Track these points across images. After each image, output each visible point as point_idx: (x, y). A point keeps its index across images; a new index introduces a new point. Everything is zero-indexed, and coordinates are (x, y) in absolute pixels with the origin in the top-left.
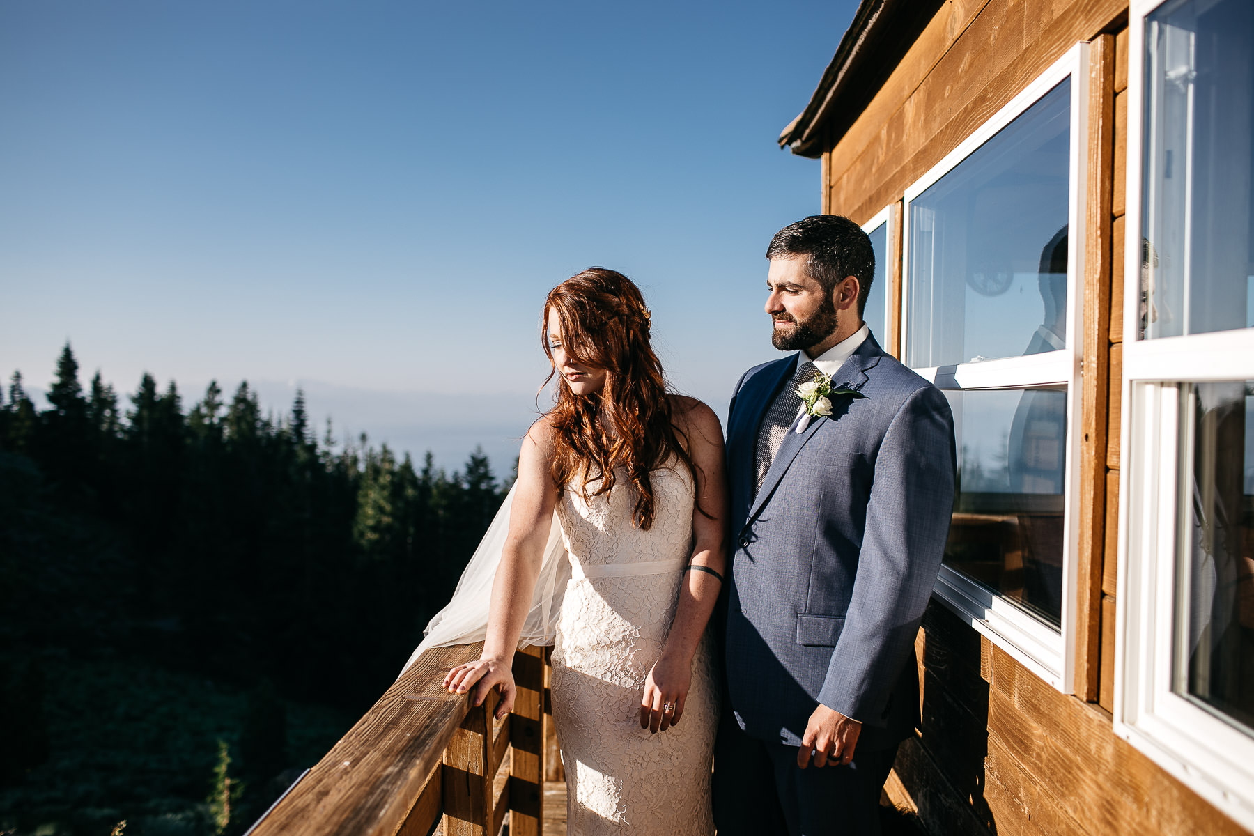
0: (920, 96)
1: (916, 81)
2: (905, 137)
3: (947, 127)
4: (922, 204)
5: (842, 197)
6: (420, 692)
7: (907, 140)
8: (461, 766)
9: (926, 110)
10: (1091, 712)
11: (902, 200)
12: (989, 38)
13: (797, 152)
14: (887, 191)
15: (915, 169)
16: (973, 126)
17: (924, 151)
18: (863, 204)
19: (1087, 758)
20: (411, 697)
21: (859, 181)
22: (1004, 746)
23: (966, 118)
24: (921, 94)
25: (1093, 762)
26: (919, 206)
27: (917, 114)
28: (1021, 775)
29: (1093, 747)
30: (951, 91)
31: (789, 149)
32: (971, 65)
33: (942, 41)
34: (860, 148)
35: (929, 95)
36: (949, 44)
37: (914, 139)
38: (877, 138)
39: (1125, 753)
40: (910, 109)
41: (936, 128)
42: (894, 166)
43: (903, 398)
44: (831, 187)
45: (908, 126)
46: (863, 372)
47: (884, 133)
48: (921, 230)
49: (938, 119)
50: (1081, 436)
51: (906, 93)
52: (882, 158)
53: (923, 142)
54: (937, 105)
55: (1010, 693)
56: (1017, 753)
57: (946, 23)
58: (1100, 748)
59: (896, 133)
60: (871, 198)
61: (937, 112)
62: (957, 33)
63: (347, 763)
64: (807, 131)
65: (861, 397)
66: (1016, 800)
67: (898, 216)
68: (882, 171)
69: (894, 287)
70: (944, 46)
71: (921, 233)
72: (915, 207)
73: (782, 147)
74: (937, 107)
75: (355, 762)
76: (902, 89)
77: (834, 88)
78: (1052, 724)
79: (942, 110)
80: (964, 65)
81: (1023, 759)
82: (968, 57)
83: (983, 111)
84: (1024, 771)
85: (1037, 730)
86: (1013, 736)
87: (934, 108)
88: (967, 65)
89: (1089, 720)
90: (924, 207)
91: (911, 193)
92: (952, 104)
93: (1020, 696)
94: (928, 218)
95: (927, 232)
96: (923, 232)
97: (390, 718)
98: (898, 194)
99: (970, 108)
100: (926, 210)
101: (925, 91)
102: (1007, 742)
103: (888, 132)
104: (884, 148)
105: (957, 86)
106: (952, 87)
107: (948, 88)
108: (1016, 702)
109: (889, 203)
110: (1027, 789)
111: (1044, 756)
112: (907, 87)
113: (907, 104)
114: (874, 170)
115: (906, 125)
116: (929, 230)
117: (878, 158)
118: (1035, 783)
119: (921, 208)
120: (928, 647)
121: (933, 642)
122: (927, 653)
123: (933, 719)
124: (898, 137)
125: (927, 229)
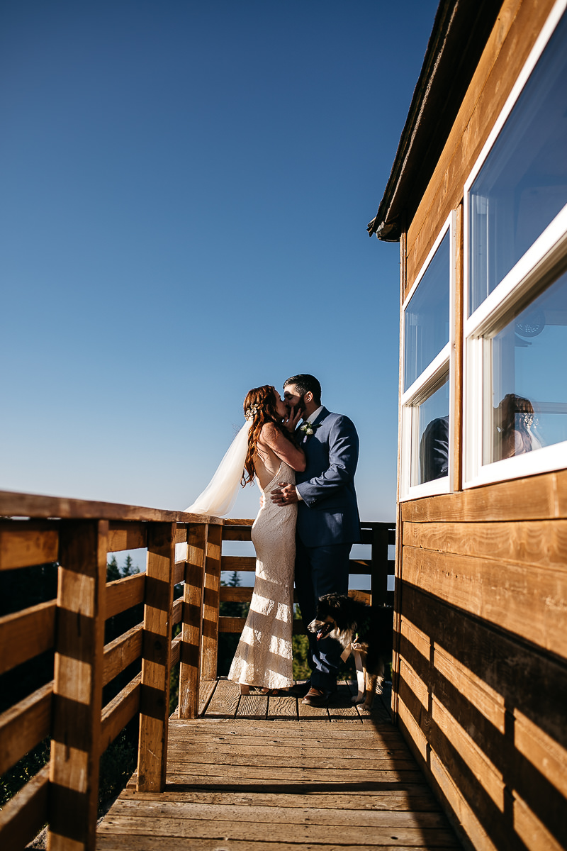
2: (463, 160)
8: (74, 608)
9: (480, 121)
11: (462, 202)
13: (381, 236)
17: (479, 144)
24: (476, 114)
30: (501, 82)
32: (517, 43)
33: (492, 58)
35: (482, 108)
36: (498, 53)
37: (471, 149)
38: (441, 185)
40: (467, 137)
44: (407, 258)
47: (447, 175)
51: (464, 128)
59: (456, 164)
60: (437, 227)
61: (490, 111)
62: (505, 36)
67: (459, 216)
68: (445, 203)
69: (456, 273)
70: (494, 59)
71: (478, 217)
72: (473, 195)
73: (371, 235)
74: (489, 108)
80: (511, 51)
82: (514, 43)
88: (514, 48)
94: (484, 204)
95: (483, 215)
96: (479, 215)
98: (458, 200)
100: (481, 196)
103: (450, 171)
104: (447, 185)
106: (501, 79)
107: (498, 83)
112: (464, 123)
114: (439, 210)
115: (464, 150)
116: (484, 213)
117: (442, 197)
119: (477, 197)
120: (493, 538)
121: (497, 531)
122: (492, 544)
123: (498, 597)
124: (459, 164)
125: (482, 213)
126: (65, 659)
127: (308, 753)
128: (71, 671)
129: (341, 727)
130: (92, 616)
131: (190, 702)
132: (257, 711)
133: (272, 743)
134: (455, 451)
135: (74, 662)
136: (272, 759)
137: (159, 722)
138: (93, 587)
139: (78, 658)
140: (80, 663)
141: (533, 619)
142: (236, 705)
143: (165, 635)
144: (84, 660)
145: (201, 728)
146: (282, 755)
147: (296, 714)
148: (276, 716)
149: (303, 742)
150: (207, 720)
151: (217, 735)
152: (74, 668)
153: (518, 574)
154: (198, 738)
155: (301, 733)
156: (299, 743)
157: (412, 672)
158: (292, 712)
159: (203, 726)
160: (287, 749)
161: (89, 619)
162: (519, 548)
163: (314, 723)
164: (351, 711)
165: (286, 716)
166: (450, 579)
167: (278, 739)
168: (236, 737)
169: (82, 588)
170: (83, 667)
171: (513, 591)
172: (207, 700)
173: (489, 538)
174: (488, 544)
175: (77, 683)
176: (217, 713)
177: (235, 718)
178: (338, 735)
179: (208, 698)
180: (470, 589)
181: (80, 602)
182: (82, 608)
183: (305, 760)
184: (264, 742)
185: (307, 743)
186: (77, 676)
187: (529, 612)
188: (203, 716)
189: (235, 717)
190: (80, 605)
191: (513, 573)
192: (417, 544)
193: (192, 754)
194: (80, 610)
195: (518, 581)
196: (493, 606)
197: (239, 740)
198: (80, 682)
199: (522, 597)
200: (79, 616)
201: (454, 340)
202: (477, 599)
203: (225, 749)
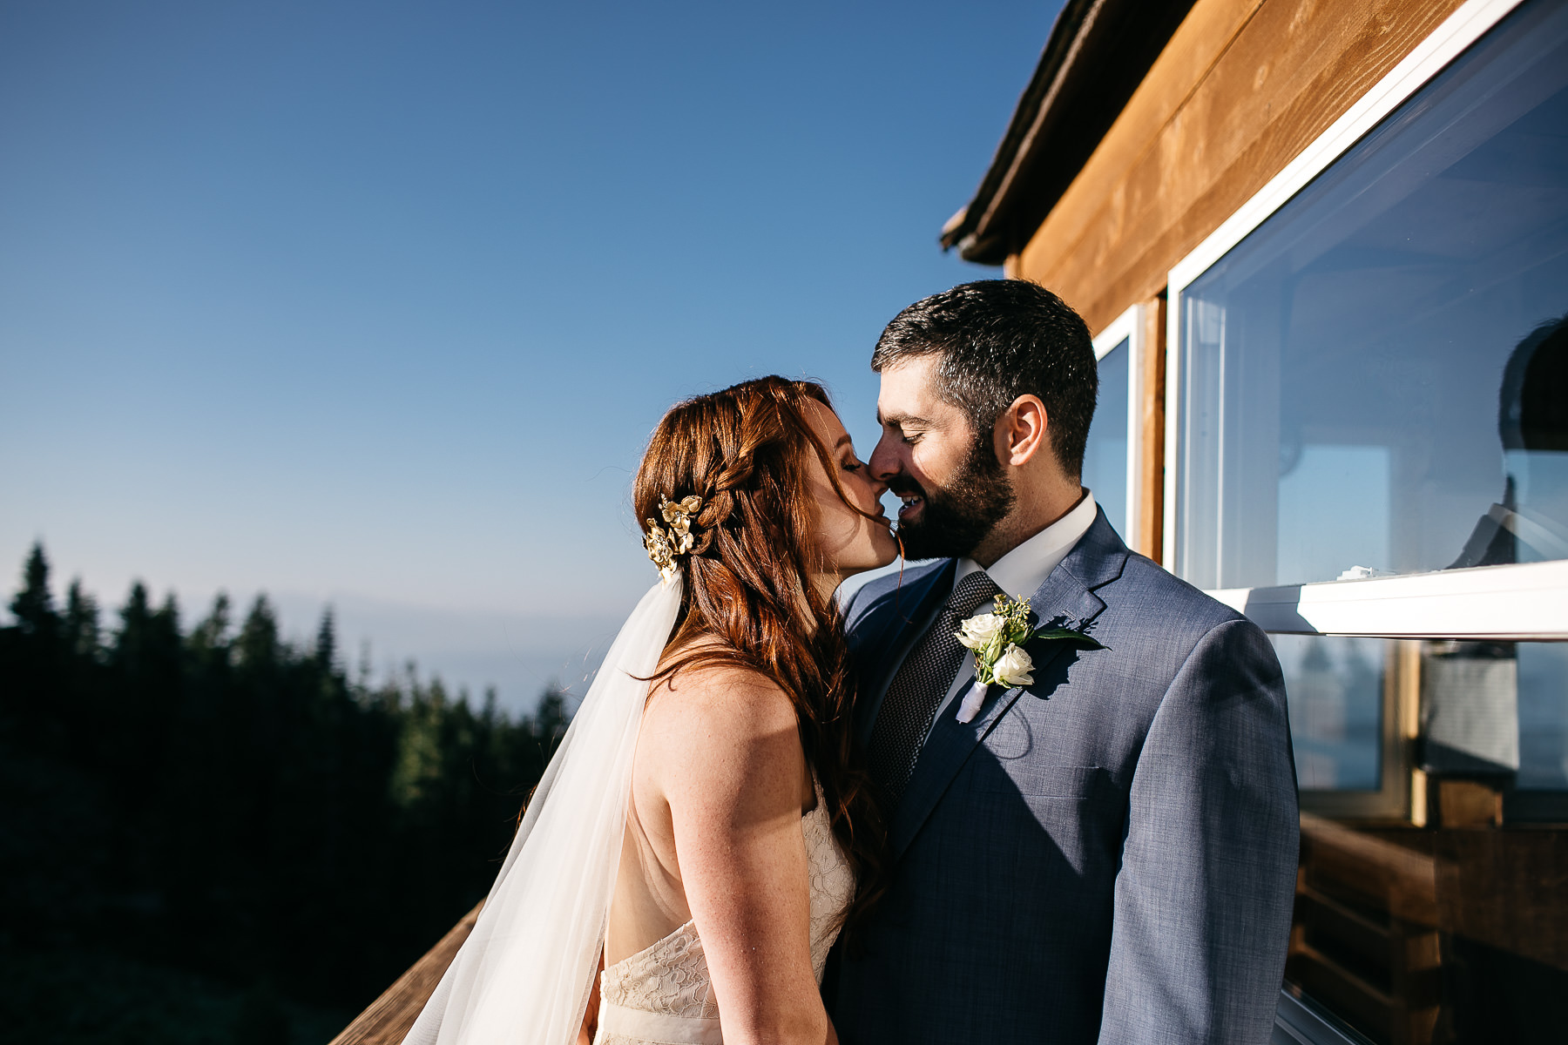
0: (1199, 105)
2: (1162, 191)
3: (1267, 132)
4: (1203, 293)
7: (1167, 192)
9: (1209, 128)
11: (1163, 295)
13: (968, 256)
14: (1126, 288)
15: (1189, 234)
16: (1338, 106)
23: (1317, 99)
26: (1196, 297)
27: (1189, 142)
30: (1270, 73)
31: (956, 253)
34: (1072, 236)
40: (1173, 141)
41: (1233, 150)
42: (1141, 243)
43: (1190, 643)
45: (1169, 169)
46: (1091, 590)
47: (1118, 198)
49: (1240, 134)
51: (1164, 115)
52: (1115, 238)
53: (1203, 184)
54: (1237, 109)
59: (1143, 191)
61: (1236, 122)
64: (986, 218)
65: (1093, 646)
67: (1152, 325)
68: (1113, 258)
71: (1200, 348)
74: (1236, 114)
76: (1157, 112)
77: (1033, 131)
79: (1248, 114)
87: (1228, 118)
90: (1206, 300)
91: (1180, 275)
95: (1213, 345)
96: (1205, 345)
98: (1152, 285)
99: (1327, 76)
103: (1129, 196)
105: (1286, 60)
106: (1272, 65)
107: (1263, 70)
109: (1136, 302)
113: (1167, 134)
114: (1099, 261)
115: (1165, 168)
116: (1215, 342)
119: (1202, 302)
124: (1149, 194)
125: (1211, 340)
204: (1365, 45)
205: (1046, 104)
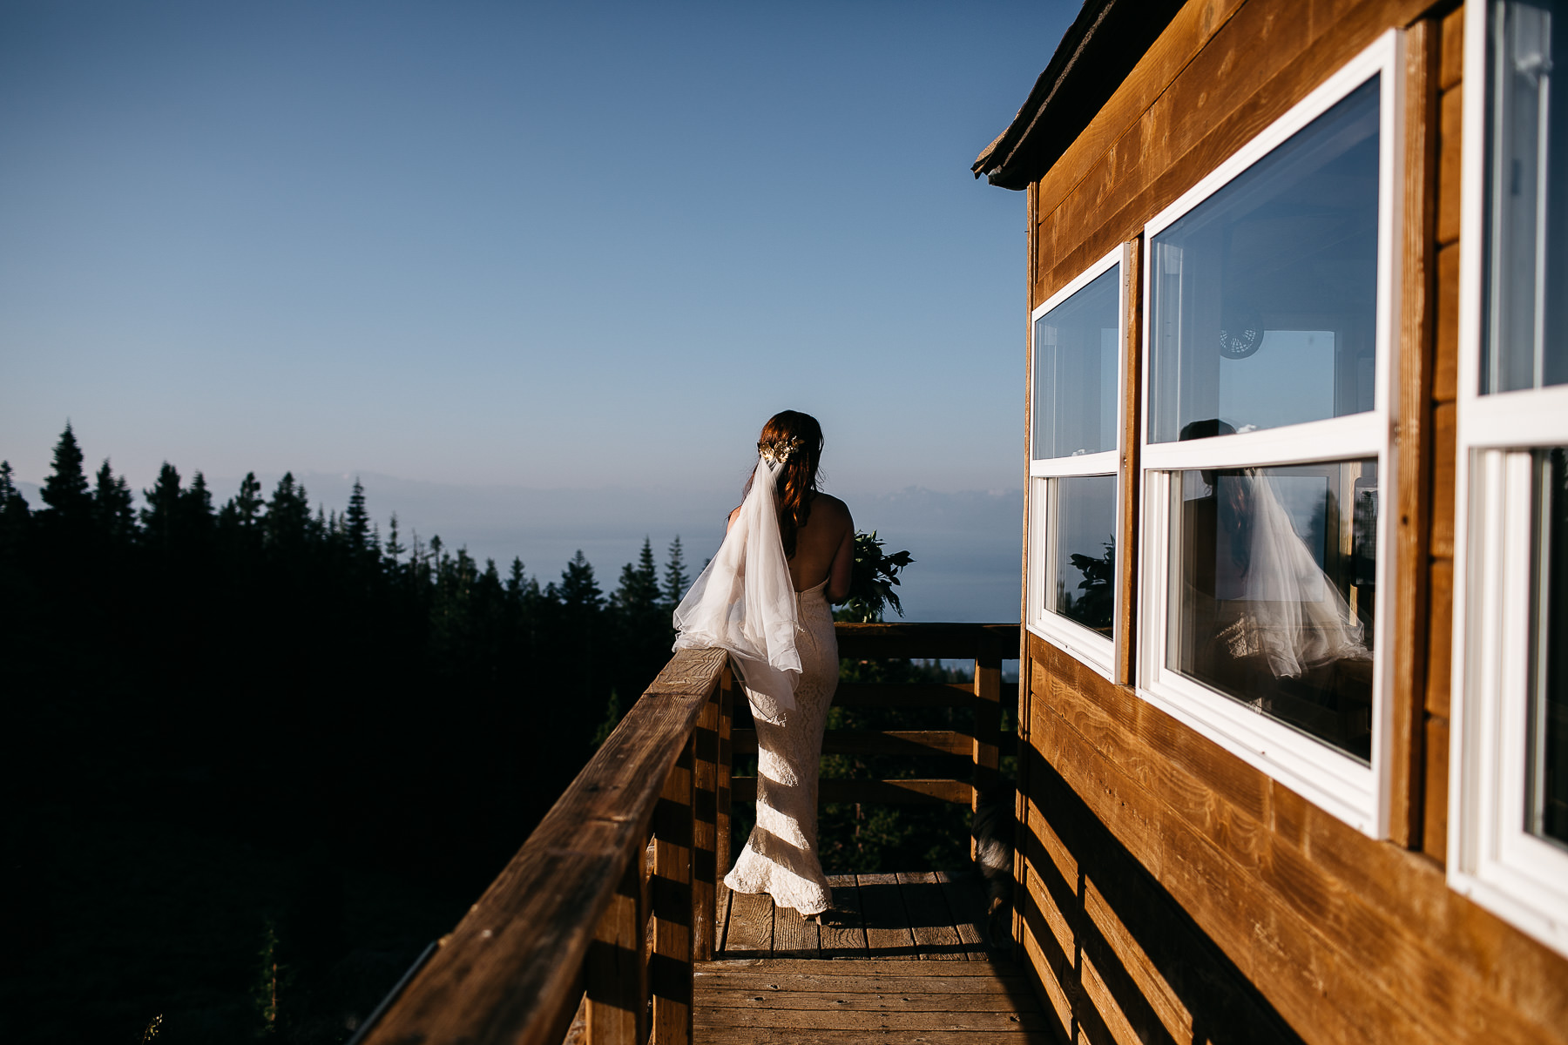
0: (1164, 106)
1: (1157, 89)
2: (1142, 158)
3: (1203, 143)
4: (1167, 240)
5: (1054, 236)
6: (565, 845)
7: (1145, 162)
9: (1171, 123)
10: (1414, 861)
11: (1141, 237)
12: (1261, 30)
13: (995, 181)
14: (1118, 226)
15: (1158, 197)
16: (1240, 140)
17: (1171, 175)
18: (1084, 243)
19: (1410, 919)
20: (554, 851)
21: (1079, 215)
22: (1288, 907)
23: (1229, 131)
24: (1165, 105)
25: (1417, 923)
26: (1163, 242)
27: (1159, 130)
28: (1312, 942)
29: (1417, 905)
30: (1207, 99)
31: (984, 178)
32: (1235, 65)
33: (1193, 38)
34: (1079, 175)
35: (1175, 105)
36: (1203, 41)
37: (1155, 160)
38: (1103, 162)
39: (1465, 912)
40: (1149, 125)
41: (1186, 146)
42: (1127, 195)
44: (1038, 225)
45: (1146, 145)
47: (1113, 154)
48: (1166, 273)
49: (1189, 135)
50: (1396, 518)
51: (1144, 104)
52: (1110, 185)
53: (1168, 164)
54: (1188, 117)
55: (1297, 840)
56: (1306, 915)
57: (1199, 16)
58: (1427, 906)
59: (1129, 155)
60: (1095, 236)
61: (1188, 125)
62: (1214, 27)
63: (487, 933)
64: (1010, 155)
66: (1306, 974)
67: (1134, 256)
68: (1110, 202)
69: (1129, 344)
70: (1197, 43)
71: (1165, 276)
72: (1159, 244)
73: (977, 176)
74: (1188, 120)
75: (497, 932)
76: (1139, 99)
77: (1048, 100)
78: (1358, 878)
79: (1194, 124)
80: (1225, 67)
81: (1314, 922)
82: (1230, 56)
83: (1254, 122)
84: (1316, 937)
85: (1335, 885)
86: (1301, 895)
87: (1182, 123)
88: (1230, 66)
89: (1412, 872)
90: (1169, 244)
91: (1153, 227)
92: (1209, 116)
93: (1313, 844)
94: (1174, 257)
95: (1173, 275)
96: (1169, 275)
97: (533, 877)
98: (1134, 229)
99: (1235, 118)
100: (1172, 247)
101: (1170, 100)
102: (1292, 902)
104: (1113, 173)
105: (1216, 93)
106: (1209, 95)
107: (1203, 95)
108: (1306, 852)
109: (1123, 240)
110: (1321, 961)
111: (1345, 917)
112: (1144, 97)
113: (1145, 118)
114: (1098, 201)
115: (1144, 144)
116: (1175, 273)
117: (1105, 186)
118: (1332, 951)
119: (1166, 246)
120: (1180, 787)
121: (1186, 781)
122: (1179, 795)
123: (1187, 876)
124: (1134, 159)
125: (1173, 272)
126: (599, 1006)
127: (892, 1022)
128: (610, 1022)
129: (937, 971)
130: (634, 948)
131: (704, 935)
132: (804, 940)
133: (835, 1004)
134: (1123, 622)
135: (613, 1010)
136: (840, 1036)
137: (682, 1007)
138: (634, 910)
139: (618, 1005)
140: (621, 1011)
141: (1237, 938)
142: (770, 929)
143: (687, 882)
144: (626, 1008)
145: (724, 978)
146: (854, 1027)
147: (864, 945)
148: (834, 949)
149: (882, 1002)
150: (731, 963)
151: (751, 992)
152: (613, 1017)
153: (1216, 862)
154: (722, 998)
155: (876, 984)
156: (876, 1005)
157: (1046, 896)
158: (858, 942)
159: (726, 974)
160: (861, 1017)
161: (630, 952)
162: (1218, 827)
163: (895, 965)
164: (949, 935)
165: (849, 949)
166: (1113, 800)
167: (844, 997)
168: (779, 994)
169: (619, 913)
170: (624, 1015)
171: (1208, 881)
172: (723, 921)
173: (1175, 784)
174: (1171, 788)
175: (618, 1038)
176: (744, 948)
177: (772, 957)
178: (933, 985)
179: (724, 917)
180: (1145, 836)
181: (618, 931)
182: (621, 939)
183: (889, 1036)
184: (824, 1004)
185: (889, 1003)
186: (618, 1028)
187: (1231, 926)
188: (723, 955)
189: (772, 955)
190: (618, 934)
191: (1210, 857)
192: (1056, 707)
193: (720, 1031)
194: (617, 942)
195: (1217, 874)
196: (1178, 882)
197: (787, 1000)
198: (622, 1037)
199: (1221, 899)
200: (616, 948)
201: (1124, 451)
202: (1154, 856)
203: (766, 1019)
204: (1253, 106)
205: (1059, 83)
